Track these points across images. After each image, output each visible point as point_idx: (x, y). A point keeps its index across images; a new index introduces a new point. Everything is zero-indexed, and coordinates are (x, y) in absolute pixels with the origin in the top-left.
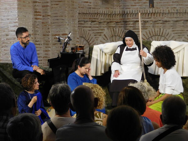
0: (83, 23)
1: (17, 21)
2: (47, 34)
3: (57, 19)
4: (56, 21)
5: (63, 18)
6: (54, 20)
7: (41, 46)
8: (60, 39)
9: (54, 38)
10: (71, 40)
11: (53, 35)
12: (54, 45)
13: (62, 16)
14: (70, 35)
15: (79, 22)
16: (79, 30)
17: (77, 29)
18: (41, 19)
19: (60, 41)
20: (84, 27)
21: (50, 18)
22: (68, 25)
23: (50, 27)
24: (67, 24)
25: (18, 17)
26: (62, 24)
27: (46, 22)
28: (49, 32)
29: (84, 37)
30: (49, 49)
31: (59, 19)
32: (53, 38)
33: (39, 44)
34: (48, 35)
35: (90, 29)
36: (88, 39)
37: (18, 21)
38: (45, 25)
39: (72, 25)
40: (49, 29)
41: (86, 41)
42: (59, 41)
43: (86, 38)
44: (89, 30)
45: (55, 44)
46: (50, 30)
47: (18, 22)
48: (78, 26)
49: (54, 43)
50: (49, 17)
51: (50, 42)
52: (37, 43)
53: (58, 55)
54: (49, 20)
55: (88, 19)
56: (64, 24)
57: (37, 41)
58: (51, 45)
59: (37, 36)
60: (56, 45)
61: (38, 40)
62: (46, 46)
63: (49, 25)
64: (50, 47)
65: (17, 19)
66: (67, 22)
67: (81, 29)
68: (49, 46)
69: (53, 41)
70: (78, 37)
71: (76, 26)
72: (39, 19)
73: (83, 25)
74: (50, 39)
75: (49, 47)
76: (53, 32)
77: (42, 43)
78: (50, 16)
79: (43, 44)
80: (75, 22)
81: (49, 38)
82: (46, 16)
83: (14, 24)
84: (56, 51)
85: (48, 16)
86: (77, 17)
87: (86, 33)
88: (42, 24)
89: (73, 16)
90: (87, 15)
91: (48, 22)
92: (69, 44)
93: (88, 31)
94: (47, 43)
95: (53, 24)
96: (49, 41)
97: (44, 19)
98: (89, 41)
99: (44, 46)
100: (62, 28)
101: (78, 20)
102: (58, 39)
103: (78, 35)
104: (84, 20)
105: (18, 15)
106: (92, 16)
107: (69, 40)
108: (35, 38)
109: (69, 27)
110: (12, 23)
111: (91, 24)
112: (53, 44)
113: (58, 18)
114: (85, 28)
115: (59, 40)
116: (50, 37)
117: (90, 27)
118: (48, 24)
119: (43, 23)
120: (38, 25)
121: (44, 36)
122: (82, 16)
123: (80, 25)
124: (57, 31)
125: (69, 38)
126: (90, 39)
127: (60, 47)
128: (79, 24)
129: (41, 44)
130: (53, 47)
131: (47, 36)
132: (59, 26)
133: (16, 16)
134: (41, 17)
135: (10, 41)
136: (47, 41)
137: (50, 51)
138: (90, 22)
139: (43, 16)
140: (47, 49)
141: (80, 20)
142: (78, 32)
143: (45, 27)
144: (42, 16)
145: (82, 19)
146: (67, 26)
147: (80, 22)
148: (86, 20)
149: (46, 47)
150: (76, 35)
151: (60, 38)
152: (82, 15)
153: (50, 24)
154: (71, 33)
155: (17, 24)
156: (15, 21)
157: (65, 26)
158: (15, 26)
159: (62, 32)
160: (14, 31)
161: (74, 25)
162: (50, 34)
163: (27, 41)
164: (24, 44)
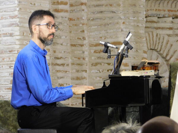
0: (155, 19)
1: (16, 13)
2: (80, 42)
3: (101, 12)
4: (99, 15)
5: (113, 9)
6: (94, 13)
7: (66, 68)
8: (108, 47)
9: (95, 52)
10: (132, 48)
11: (91, 45)
12: (95, 66)
13: (111, 5)
15: (146, 17)
16: (147, 34)
17: (142, 31)
18: (67, 11)
19: (109, 51)
20: (157, 28)
21: (86, 10)
22: (124, 23)
23: (85, 27)
24: (121, 21)
25: (19, 5)
26: (110, 22)
27: (78, 19)
28: (84, 38)
29: (159, 49)
30: (85, 74)
31: (105, 11)
32: (93, 51)
33: (63, 65)
34: (82, 46)
35: (170, 32)
36: (167, 55)
37: (19, 14)
38: (76, 25)
39: (132, 24)
40: (83, 31)
41: (163, 58)
42: (106, 52)
43: (161, 52)
44: (169, 35)
45: (96, 64)
46: (86, 34)
47: (19, 16)
48: (146, 27)
49: (95, 62)
50: (83, 7)
51: (87, 59)
52: (59, 62)
53: (104, 83)
54: (83, 13)
55: (167, 12)
56: (116, 21)
57: (58, 58)
58: (87, 67)
59: (58, 47)
60: (99, 65)
61: (60, 55)
62: (77, 67)
63: (83, 24)
64: (86, 71)
65: (18, 9)
66: (122, 17)
67: (151, 33)
68: (84, 67)
69: (93, 58)
70: (145, 49)
71: (140, 25)
72: (62, 11)
73: (155, 25)
74: (86, 53)
75: (83, 71)
76: (92, 40)
77: (70, 61)
78: (85, 4)
79: (70, 65)
80: (138, 17)
81: (84, 52)
82: (78, 5)
83: (11, 20)
84: (98, 78)
85: (82, 4)
86: (142, 6)
87: (161, 40)
88: (68, 22)
89: (135, 5)
90: (163, 3)
91: (81, 18)
92: (127, 56)
93: (166, 38)
94: (78, 62)
95: (92, 23)
96: (84, 59)
97: (72, 11)
98: (168, 58)
99: (72, 69)
100: (112, 31)
101: (145, 13)
102: (103, 47)
103: (145, 45)
104: (158, 13)
105: (19, 2)
106: (174, 5)
107: (128, 49)
108: (55, 52)
109: (126, 28)
110: (6, 18)
111: (172, 22)
112: (92, 65)
113: (103, 9)
114: (160, 32)
115: (107, 49)
116: (86, 48)
117: (171, 29)
118: (82, 21)
119: (70, 19)
120: (61, 23)
121: (73, 48)
122: (153, 6)
123: (149, 25)
124: (101, 35)
125: (127, 43)
126: (171, 53)
127: (108, 71)
128: (147, 22)
129: (68, 65)
130: (93, 71)
131: (80, 48)
132: (105, 25)
133: (15, 4)
134: (67, 7)
135: (3, 55)
136: (79, 58)
137: (84, 78)
138: (171, 19)
139: (71, 5)
140: (79, 75)
141: (150, 13)
142: (145, 39)
143: (75, 27)
144: (68, 5)
145: (154, 12)
146: (122, 26)
147: (149, 19)
148: (162, 13)
149: (78, 71)
150: (141, 45)
151: (109, 45)
152: (153, 4)
153: (85, 22)
154: (130, 34)
155: (17, 20)
156: (12, 14)
157: (118, 26)
158: (13, 24)
159: (111, 37)
160: (11, 35)
161: (136, 24)
162: (86, 42)
163: (50, 35)
164: (43, 41)
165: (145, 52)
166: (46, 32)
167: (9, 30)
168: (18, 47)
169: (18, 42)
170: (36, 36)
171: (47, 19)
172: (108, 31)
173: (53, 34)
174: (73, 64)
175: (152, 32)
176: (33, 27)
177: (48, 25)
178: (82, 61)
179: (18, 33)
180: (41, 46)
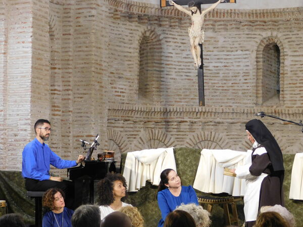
0: (113, 121)
1: (29, 117)
2: (67, 134)
3: (81, 117)
4: (79, 119)
5: (88, 115)
6: (76, 117)
7: (58, 150)
9: (76, 141)
10: (99, 145)
11: (74, 137)
13: (87, 113)
14: (97, 138)
16: (108, 131)
17: (105, 129)
18: (60, 115)
19: (85, 146)
20: (114, 127)
21: (72, 115)
23: (71, 126)
24: (93, 123)
25: (31, 112)
26: (86, 123)
27: (67, 120)
28: (70, 132)
29: (114, 140)
30: (69, 154)
31: (83, 117)
32: (75, 140)
33: (56, 148)
34: (68, 136)
35: (122, 129)
36: (120, 143)
39: (99, 124)
40: (70, 128)
41: (117, 145)
42: (83, 146)
43: (116, 141)
44: (121, 131)
45: (77, 148)
47: (31, 119)
48: (108, 126)
49: (76, 147)
50: (70, 113)
51: (71, 145)
52: (54, 146)
54: (70, 117)
55: (120, 117)
56: (90, 122)
57: (53, 144)
58: (71, 149)
61: (54, 142)
62: (65, 149)
63: (70, 124)
64: (70, 152)
65: (30, 115)
66: (93, 120)
68: (69, 150)
69: (75, 144)
70: (107, 139)
71: (104, 125)
72: (57, 115)
73: (113, 125)
74: (71, 141)
75: (68, 152)
76: (74, 133)
77: (61, 145)
78: (72, 111)
80: (103, 121)
81: (69, 140)
82: (67, 112)
83: (26, 121)
85: (70, 111)
86: (106, 114)
87: (116, 134)
88: (60, 122)
89: (101, 113)
90: (118, 112)
91: (69, 120)
92: (96, 149)
93: (119, 133)
94: (66, 146)
95: (75, 123)
96: (69, 144)
97: (63, 115)
98: (120, 145)
99: (62, 151)
100: (87, 128)
101: (107, 118)
102: (81, 143)
103: (107, 137)
104: (115, 117)
105: (31, 110)
106: (125, 113)
107: (97, 145)
108: (52, 140)
109: (95, 127)
110: (22, 120)
111: (123, 123)
112: (74, 148)
113: (82, 115)
114: (115, 129)
115: (84, 144)
116: (71, 138)
117: (122, 127)
118: (69, 122)
119: (62, 120)
120: (56, 122)
121: (63, 138)
122: (112, 114)
123: (109, 125)
124: (80, 131)
125: (96, 142)
126: (122, 142)
128: (108, 123)
129: (59, 148)
130: (74, 152)
131: (67, 138)
132: (83, 125)
133: (28, 111)
134: (60, 113)
135: (20, 142)
136: (66, 144)
138: (123, 121)
139: (63, 112)
140: (66, 154)
141: (110, 117)
142: (107, 134)
143: (64, 125)
145: (113, 117)
146: (93, 126)
147: (109, 121)
148: (117, 118)
149: (65, 152)
150: (104, 137)
151: (85, 142)
152: (113, 112)
153: (71, 122)
154: (98, 136)
155: (29, 121)
156: (26, 117)
157: (90, 125)
158: (26, 124)
159: (86, 132)
160: (25, 130)
161: (101, 124)
162: (71, 134)
163: (47, 135)
164: (42, 138)
165: (106, 141)
166: (44, 133)
167: (24, 127)
168: (29, 138)
169: (29, 135)
170: (38, 135)
171: (45, 125)
172: (85, 128)
173: (49, 134)
174: (62, 147)
175: (111, 129)
176: (37, 129)
177: (46, 128)
178: (68, 146)
179: (30, 129)
180: (41, 141)
